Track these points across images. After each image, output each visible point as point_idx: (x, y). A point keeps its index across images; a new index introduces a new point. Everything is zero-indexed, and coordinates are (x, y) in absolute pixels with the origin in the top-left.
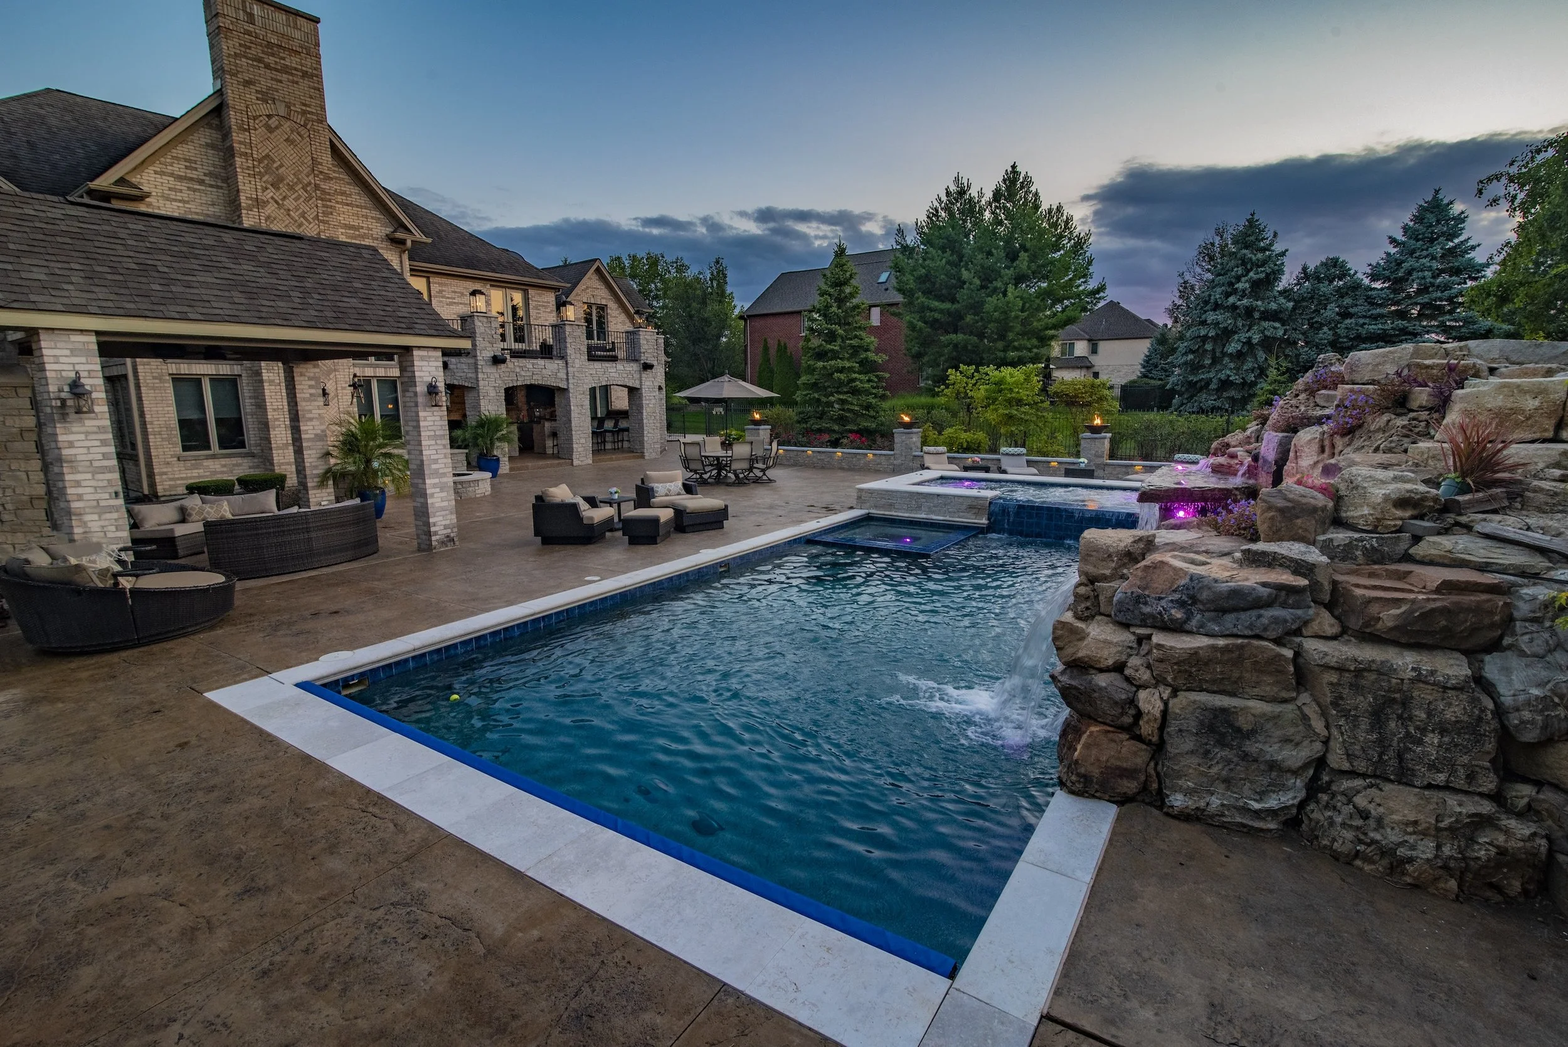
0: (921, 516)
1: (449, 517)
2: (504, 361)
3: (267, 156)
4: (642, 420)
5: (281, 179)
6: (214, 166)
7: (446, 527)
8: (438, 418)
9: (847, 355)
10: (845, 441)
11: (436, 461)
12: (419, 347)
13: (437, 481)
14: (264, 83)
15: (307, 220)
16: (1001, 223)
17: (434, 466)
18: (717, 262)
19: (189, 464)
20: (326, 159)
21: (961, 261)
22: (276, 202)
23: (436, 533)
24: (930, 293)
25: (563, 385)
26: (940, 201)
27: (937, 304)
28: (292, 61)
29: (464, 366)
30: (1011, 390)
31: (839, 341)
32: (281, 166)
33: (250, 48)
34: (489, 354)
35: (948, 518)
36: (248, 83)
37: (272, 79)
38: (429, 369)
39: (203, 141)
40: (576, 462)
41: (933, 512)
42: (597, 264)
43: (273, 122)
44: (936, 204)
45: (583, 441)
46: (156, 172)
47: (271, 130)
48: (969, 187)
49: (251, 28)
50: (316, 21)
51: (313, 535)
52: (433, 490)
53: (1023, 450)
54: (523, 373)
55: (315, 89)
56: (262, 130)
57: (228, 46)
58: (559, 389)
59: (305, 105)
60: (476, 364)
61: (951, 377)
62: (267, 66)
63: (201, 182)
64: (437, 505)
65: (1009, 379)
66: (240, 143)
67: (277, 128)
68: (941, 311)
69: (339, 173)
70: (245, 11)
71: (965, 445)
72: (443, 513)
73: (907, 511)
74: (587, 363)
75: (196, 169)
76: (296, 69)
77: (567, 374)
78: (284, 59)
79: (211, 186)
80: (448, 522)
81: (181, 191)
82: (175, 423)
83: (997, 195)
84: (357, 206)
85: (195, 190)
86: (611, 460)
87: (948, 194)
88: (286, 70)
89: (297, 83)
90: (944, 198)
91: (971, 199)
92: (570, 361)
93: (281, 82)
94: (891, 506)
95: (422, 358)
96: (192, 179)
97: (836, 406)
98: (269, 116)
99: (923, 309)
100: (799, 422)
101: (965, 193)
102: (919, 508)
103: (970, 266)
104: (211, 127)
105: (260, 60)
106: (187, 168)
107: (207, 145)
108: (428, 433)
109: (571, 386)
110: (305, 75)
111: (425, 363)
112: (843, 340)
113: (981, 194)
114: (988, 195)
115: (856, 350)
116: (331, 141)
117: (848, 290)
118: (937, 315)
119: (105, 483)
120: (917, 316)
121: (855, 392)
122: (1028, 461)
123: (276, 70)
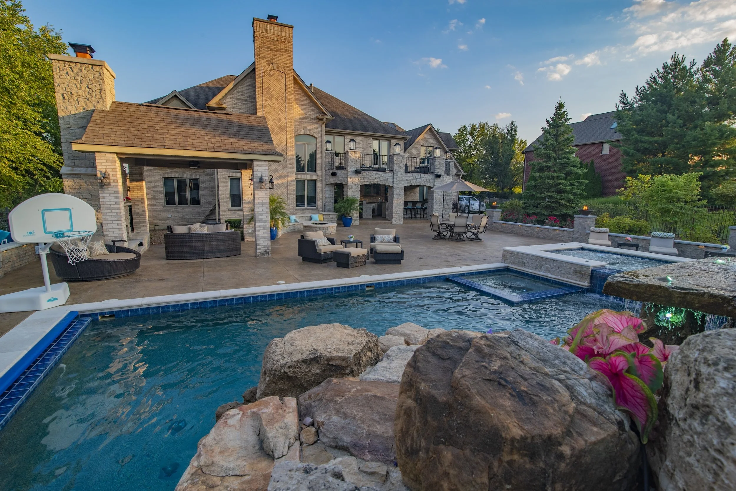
0: (541, 273)
1: (267, 242)
2: (360, 173)
3: (268, 87)
4: (433, 203)
5: (273, 96)
6: (251, 94)
7: (265, 247)
8: (264, 194)
9: (557, 169)
10: (547, 221)
11: (262, 215)
12: (257, 160)
13: (262, 224)
14: (270, 57)
15: (281, 112)
16: (709, 81)
17: (260, 217)
18: (512, 124)
19: (232, 212)
20: (291, 85)
21: (669, 109)
22: (270, 106)
23: (259, 249)
24: (643, 131)
25: (390, 184)
26: (658, 72)
27: (647, 138)
28: (281, 46)
29: (343, 175)
30: (671, 191)
31: (553, 160)
32: (273, 91)
33: (265, 43)
34: (354, 169)
35: (559, 278)
36: (263, 58)
37: (273, 55)
38: (261, 170)
39: (248, 84)
40: (394, 223)
41: (550, 272)
42: (429, 127)
43: (272, 73)
44: (655, 75)
45: (398, 212)
46: (231, 98)
47: (270, 76)
48: (683, 61)
49: (266, 35)
50: (292, 27)
51: (205, 243)
52: (259, 228)
53: (672, 235)
54: (370, 178)
55: (289, 56)
56: (267, 77)
57: (258, 43)
58: (390, 186)
59: (285, 64)
60: (348, 174)
61: (629, 182)
62: (271, 50)
63: (246, 100)
64: (261, 235)
65: (670, 182)
66: (259, 82)
67: (273, 75)
68: (650, 143)
69: (299, 91)
70: (264, 28)
71: (627, 228)
72: (263, 240)
73: (532, 268)
74: (404, 174)
75: (244, 95)
76: (282, 49)
77: (393, 179)
78: (278, 46)
79: (250, 102)
80: (266, 244)
81: (238, 105)
82: (229, 196)
83: (707, 64)
84: (305, 105)
85: (243, 104)
86: (414, 223)
87: (665, 67)
88: (278, 50)
89: (282, 55)
90: (661, 70)
91: (685, 67)
92: (395, 172)
93: (276, 55)
94: (522, 264)
95: (258, 165)
96: (243, 100)
97: (547, 200)
98: (270, 70)
99: (636, 141)
100: (523, 208)
101: (679, 64)
102: (540, 268)
103: (676, 112)
104: (251, 78)
105: (268, 48)
106: (241, 95)
107: (249, 85)
108: (258, 201)
109: (395, 185)
110: (286, 51)
111: (260, 168)
112: (555, 159)
113: (693, 64)
114: (699, 64)
115: (564, 166)
116: (294, 77)
117: (563, 129)
118: (646, 146)
119: (115, 214)
120: (632, 147)
121: (560, 192)
122: (675, 243)
123: (275, 51)
